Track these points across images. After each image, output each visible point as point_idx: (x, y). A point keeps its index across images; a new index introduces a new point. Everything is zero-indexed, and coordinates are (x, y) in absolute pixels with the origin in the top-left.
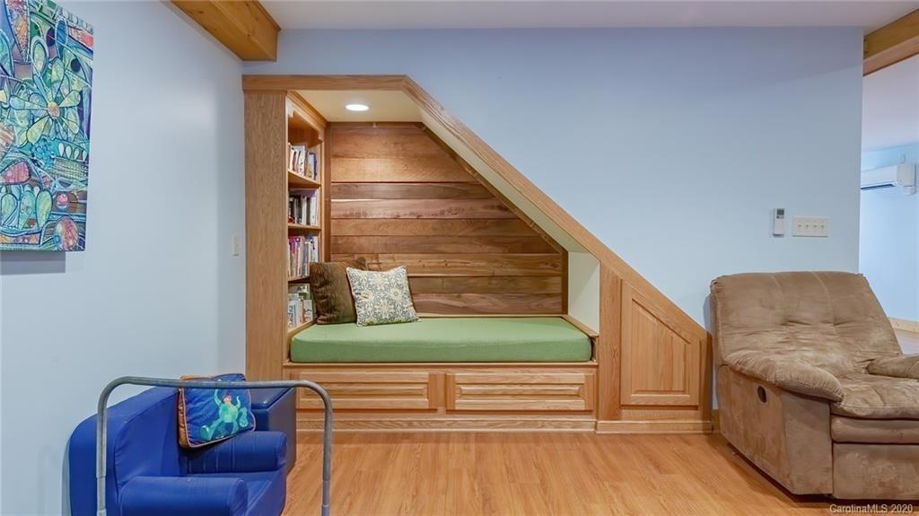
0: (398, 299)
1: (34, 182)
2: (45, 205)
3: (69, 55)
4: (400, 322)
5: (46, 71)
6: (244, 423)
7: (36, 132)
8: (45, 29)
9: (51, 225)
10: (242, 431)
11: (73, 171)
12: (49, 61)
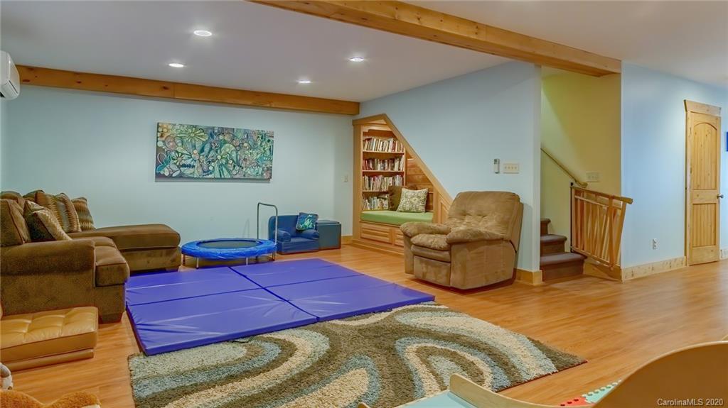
0: (415, 202)
1: (258, 165)
2: (261, 169)
3: (267, 139)
4: (414, 212)
5: (261, 144)
6: (310, 226)
7: (259, 156)
8: (261, 136)
9: (262, 174)
10: (309, 229)
11: (268, 163)
12: (262, 142)
